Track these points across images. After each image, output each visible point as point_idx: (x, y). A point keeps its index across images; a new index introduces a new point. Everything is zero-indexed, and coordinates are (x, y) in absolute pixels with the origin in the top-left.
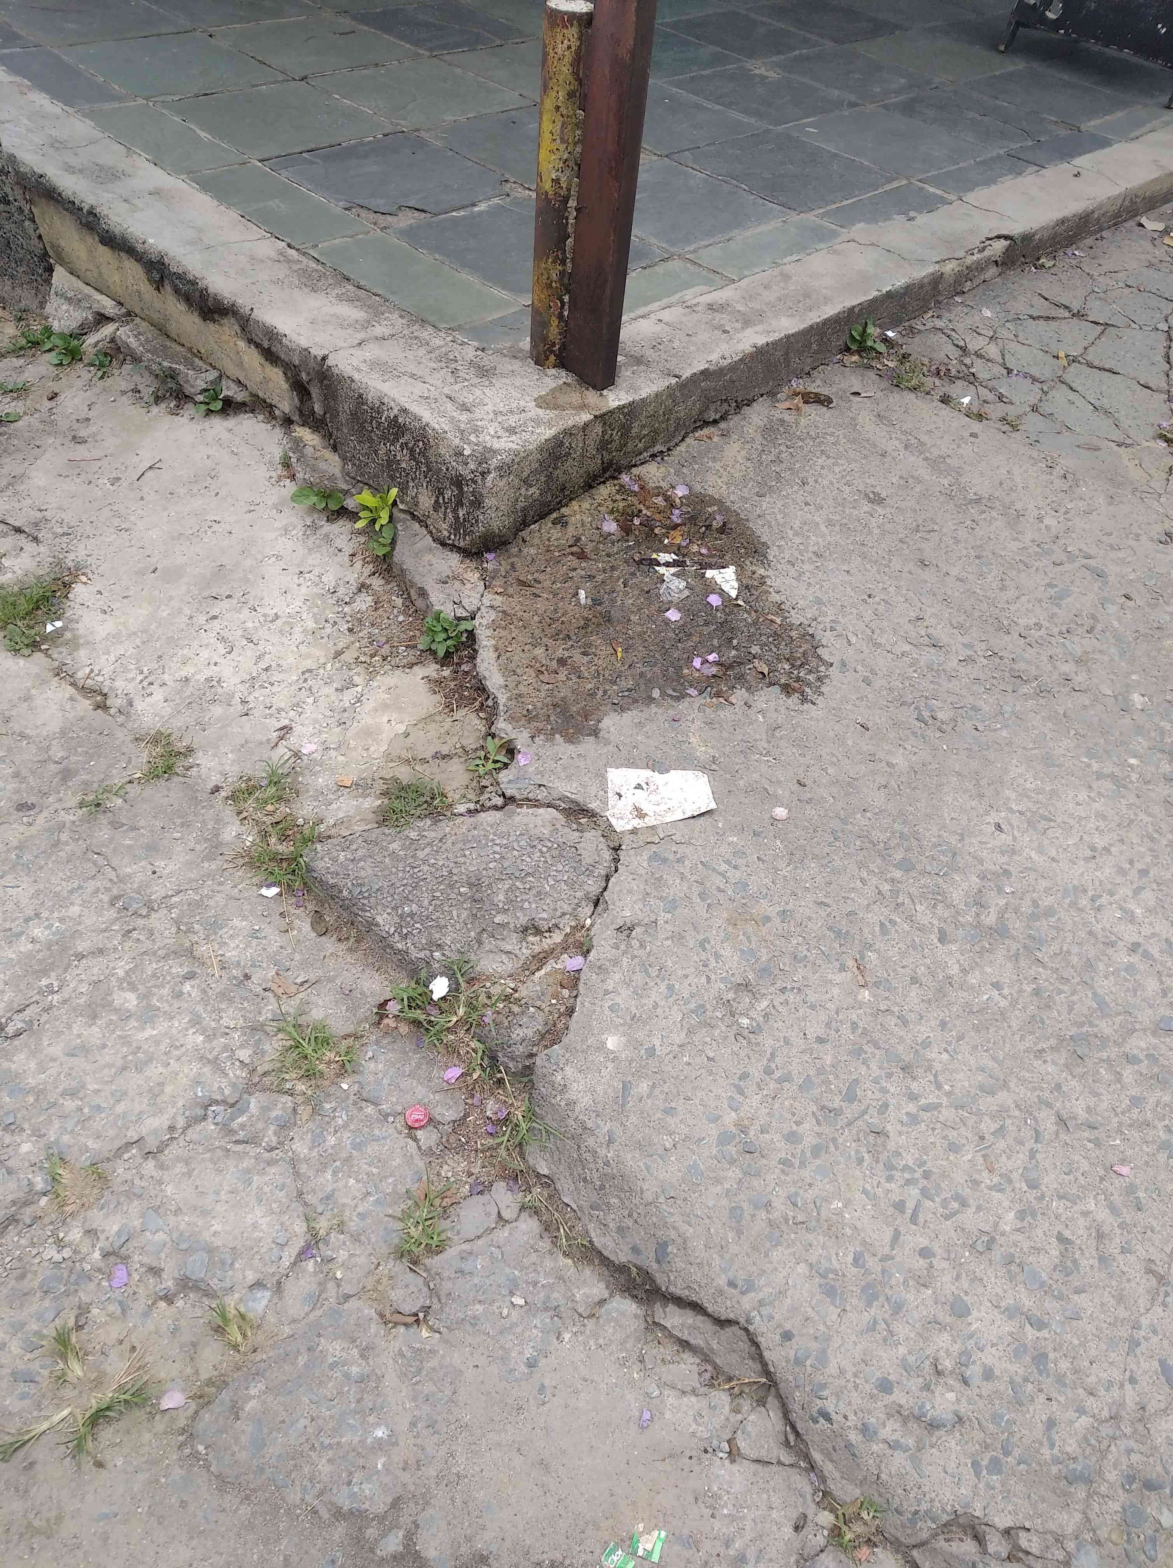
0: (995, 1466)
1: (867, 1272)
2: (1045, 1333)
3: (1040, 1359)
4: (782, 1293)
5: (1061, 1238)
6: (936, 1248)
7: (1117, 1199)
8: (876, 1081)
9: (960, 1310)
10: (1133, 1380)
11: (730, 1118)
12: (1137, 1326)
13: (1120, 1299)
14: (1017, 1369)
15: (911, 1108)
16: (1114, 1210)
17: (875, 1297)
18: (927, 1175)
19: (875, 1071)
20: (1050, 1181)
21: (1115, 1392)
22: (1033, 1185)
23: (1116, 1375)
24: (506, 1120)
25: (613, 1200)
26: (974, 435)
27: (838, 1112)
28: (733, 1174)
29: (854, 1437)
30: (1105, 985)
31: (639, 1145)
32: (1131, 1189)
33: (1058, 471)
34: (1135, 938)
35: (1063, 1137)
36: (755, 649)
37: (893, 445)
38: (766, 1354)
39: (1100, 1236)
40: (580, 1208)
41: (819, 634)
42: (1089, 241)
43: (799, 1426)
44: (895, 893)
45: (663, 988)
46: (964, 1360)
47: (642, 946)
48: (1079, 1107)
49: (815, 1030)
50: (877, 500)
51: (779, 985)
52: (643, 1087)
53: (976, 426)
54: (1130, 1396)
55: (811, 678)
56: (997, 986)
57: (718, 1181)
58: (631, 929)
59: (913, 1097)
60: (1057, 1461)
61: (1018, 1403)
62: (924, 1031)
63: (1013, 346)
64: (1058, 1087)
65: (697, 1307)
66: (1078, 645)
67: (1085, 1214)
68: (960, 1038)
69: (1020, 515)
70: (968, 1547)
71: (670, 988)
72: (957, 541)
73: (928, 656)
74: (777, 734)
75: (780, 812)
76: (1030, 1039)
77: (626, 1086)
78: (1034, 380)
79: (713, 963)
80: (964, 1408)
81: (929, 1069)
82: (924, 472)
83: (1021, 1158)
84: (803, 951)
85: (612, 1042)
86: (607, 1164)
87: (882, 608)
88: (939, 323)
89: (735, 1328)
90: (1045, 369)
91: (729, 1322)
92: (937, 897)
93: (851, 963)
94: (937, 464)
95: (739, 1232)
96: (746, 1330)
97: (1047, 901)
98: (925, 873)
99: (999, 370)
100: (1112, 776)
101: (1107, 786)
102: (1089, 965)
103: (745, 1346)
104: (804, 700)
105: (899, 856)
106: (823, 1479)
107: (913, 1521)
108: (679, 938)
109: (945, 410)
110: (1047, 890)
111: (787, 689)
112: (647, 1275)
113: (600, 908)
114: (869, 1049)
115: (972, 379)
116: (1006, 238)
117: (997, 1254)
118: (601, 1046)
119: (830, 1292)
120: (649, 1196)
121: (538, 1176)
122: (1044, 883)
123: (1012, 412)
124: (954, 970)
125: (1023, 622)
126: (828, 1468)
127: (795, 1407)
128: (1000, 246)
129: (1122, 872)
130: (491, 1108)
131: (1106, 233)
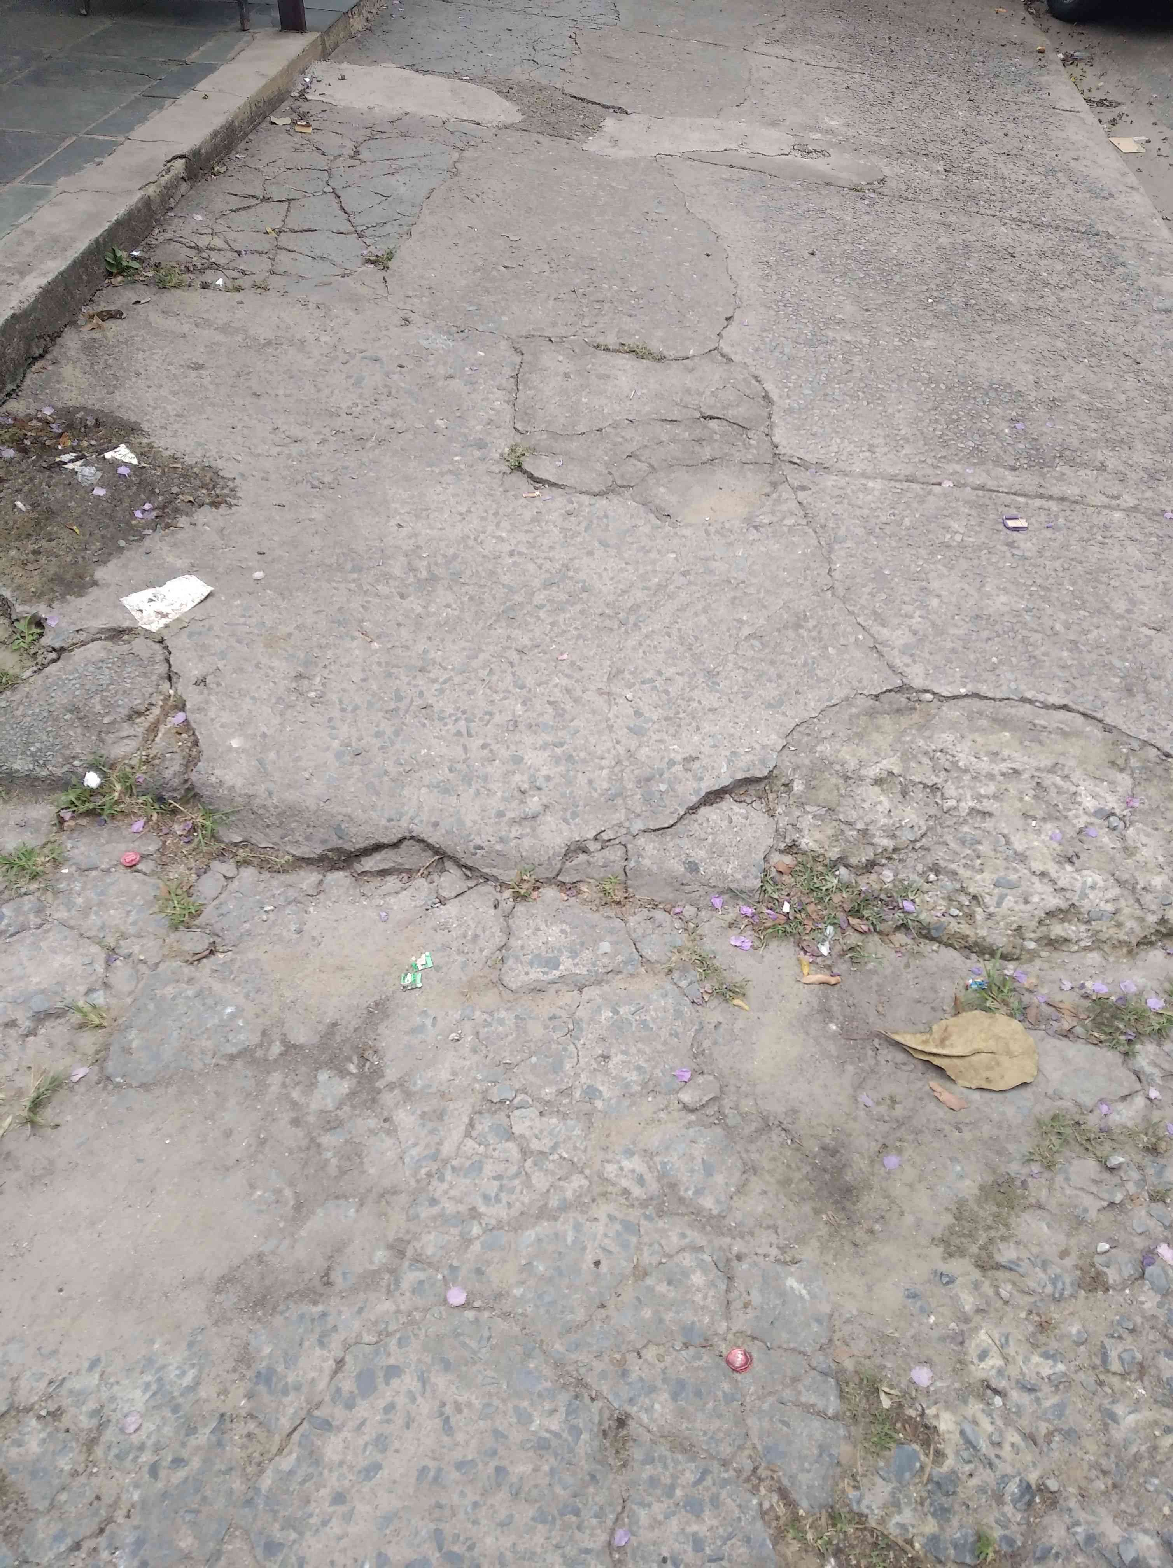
0: (574, 815)
1: (460, 771)
2: (566, 747)
3: (570, 758)
4: (420, 807)
5: (549, 703)
6: (489, 741)
7: (567, 671)
8: (409, 684)
9: (518, 760)
10: (618, 742)
11: (336, 744)
12: (608, 720)
13: (594, 712)
14: (562, 768)
15: (436, 686)
16: (568, 676)
17: (471, 780)
18: (464, 712)
19: (405, 679)
20: (530, 681)
21: (613, 752)
22: (522, 687)
23: (609, 744)
24: (194, 829)
25: (293, 825)
26: (241, 302)
27: (396, 710)
28: (356, 769)
29: (498, 847)
30: (506, 579)
31: (289, 786)
32: (573, 663)
33: (311, 306)
34: (510, 548)
35: (525, 658)
36: (175, 490)
37: (186, 328)
38: (430, 841)
39: (568, 691)
40: (275, 844)
41: (214, 465)
42: (242, 145)
43: (469, 864)
44: (360, 586)
45: (247, 699)
46: (533, 781)
47: (219, 685)
48: (525, 641)
49: (357, 676)
50: (198, 367)
51: (321, 665)
52: (272, 755)
53: (238, 296)
54: (621, 749)
55: (226, 491)
56: (448, 606)
57: (349, 777)
58: (204, 681)
59: (434, 681)
60: (602, 795)
61: (570, 783)
62: (420, 647)
63: (231, 235)
64: (509, 637)
65: (378, 847)
66: (387, 405)
67: (556, 685)
68: (443, 640)
69: (303, 342)
70: (583, 857)
71: (253, 698)
72: (271, 373)
73: (295, 449)
74: (226, 532)
75: (258, 575)
76: (481, 624)
77: (261, 762)
78: (260, 253)
79: (271, 673)
80: (545, 801)
81: (434, 663)
82: (220, 337)
83: (510, 678)
84: (324, 641)
85: (235, 743)
86: (276, 807)
87: (246, 431)
88: (169, 235)
89: (406, 843)
90: (264, 244)
91: (400, 841)
92: (387, 577)
93: (357, 634)
94: (225, 329)
95: (378, 794)
96: (412, 838)
97: (451, 551)
98: (370, 569)
99: (231, 255)
100: (450, 471)
101: (449, 478)
102: (492, 573)
103: (417, 847)
104: (230, 506)
105: (349, 566)
106: (496, 879)
107: (550, 864)
108: (240, 670)
109: (209, 293)
110: (447, 546)
111: (215, 505)
112: (338, 850)
113: (174, 679)
114: (394, 670)
115: (215, 267)
116: (181, 157)
117: (522, 727)
118: (230, 748)
119: (446, 791)
120: (313, 807)
121: (236, 845)
122: (443, 544)
123: (258, 279)
124: (419, 609)
125: (344, 405)
126: (495, 872)
127: (460, 855)
128: (180, 164)
129: (483, 519)
130: (178, 829)
131: (250, 136)
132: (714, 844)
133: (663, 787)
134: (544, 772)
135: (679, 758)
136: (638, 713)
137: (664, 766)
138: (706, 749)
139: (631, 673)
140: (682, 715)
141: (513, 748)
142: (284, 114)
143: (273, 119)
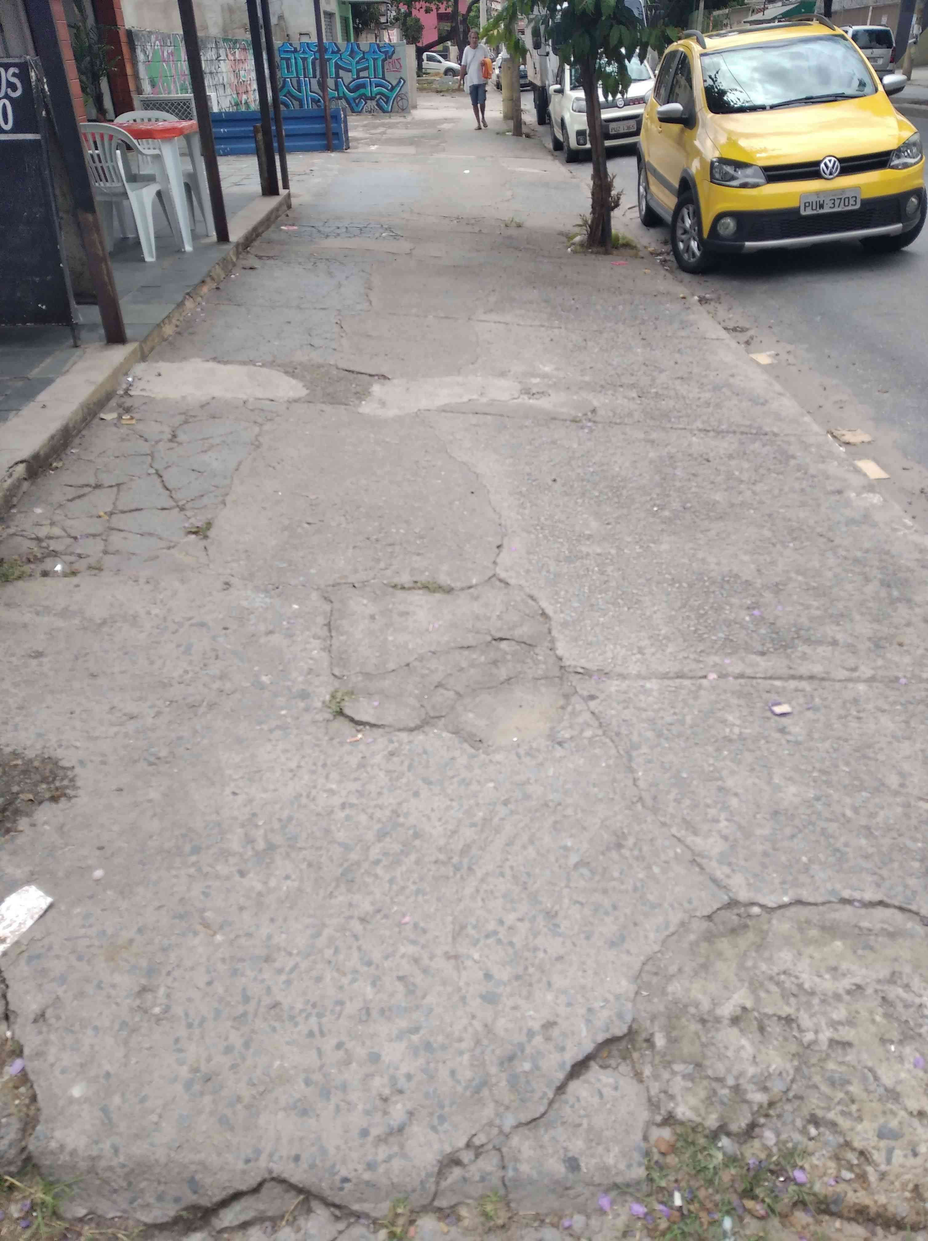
0: (442, 1119)
1: (317, 1083)
2: (422, 1032)
3: (428, 1046)
4: (278, 1139)
5: (400, 978)
6: (343, 1038)
7: (412, 936)
8: (255, 979)
9: (375, 1058)
10: (473, 1017)
11: (184, 1071)
13: (444, 983)
14: (421, 1061)
15: (283, 977)
16: (414, 942)
17: (329, 1092)
18: (314, 1005)
19: (251, 975)
20: (376, 956)
21: (470, 1030)
22: (369, 964)
23: (465, 1021)
24: (33, 1208)
25: (143, 1184)
26: (77, 586)
27: (245, 1014)
28: (207, 1100)
29: (367, 1176)
30: (341, 836)
31: (137, 1136)
32: (416, 926)
33: (142, 581)
34: (342, 800)
35: (369, 927)
36: (15, 789)
37: (27, 617)
38: (293, 1180)
39: (416, 961)
40: (124, 1211)
41: (53, 754)
42: (77, 441)
43: (337, 1201)
44: (199, 870)
45: (90, 1032)
46: (393, 1080)
47: (58, 1018)
48: (366, 906)
49: (201, 979)
50: (39, 655)
51: (164, 972)
52: (117, 1100)
53: (75, 580)
54: (478, 1025)
55: (66, 782)
56: (287, 877)
57: (200, 1112)
58: (43, 1015)
59: (280, 971)
60: (466, 1088)
61: (432, 1078)
62: (264, 931)
63: (69, 523)
64: (350, 905)
65: (237, 1196)
66: (215, 669)
67: (403, 956)
68: (285, 920)
69: (135, 617)
70: (457, 1172)
71: (96, 1028)
72: (106, 652)
73: (131, 727)
74: (65, 829)
75: (98, 873)
76: (322, 892)
77: (105, 1110)
78: (94, 536)
79: (113, 992)
80: (409, 1106)
81: (279, 949)
82: (60, 623)
83: (355, 955)
84: (166, 942)
85: (77, 1092)
86: (123, 1166)
87: (84, 716)
88: (12, 530)
89: (267, 1185)
90: (97, 527)
91: (260, 1185)
92: (225, 854)
93: (199, 928)
94: (65, 613)
95: (232, 1129)
96: (273, 1179)
97: (285, 814)
98: (208, 847)
99: (69, 541)
100: (278, 727)
101: (278, 733)
102: (327, 831)
103: (278, 1189)
104: (69, 798)
105: (187, 848)
106: (367, 1216)
107: (423, 1188)
108: (81, 995)
109: (48, 581)
110: (282, 809)
111: (54, 799)
112: (194, 1208)
113: (12, 1018)
114: (239, 966)
115: (55, 554)
116: (22, 462)
117: (375, 1014)
118: (71, 1101)
119: (304, 1113)
120: (163, 1160)
121: (81, 1220)
122: (277, 806)
123: (92, 561)
124: (259, 887)
125: (175, 674)
126: (366, 1207)
127: (328, 1193)
128: (21, 468)
129: (313, 772)
130: (15, 1211)
131: (84, 433)
132: (590, 1129)
133: (527, 1066)
134: (404, 1069)
135: (536, 1026)
136: (488, 976)
137: (523, 1038)
138: (562, 1010)
139: (475, 927)
140: (531, 970)
141: (368, 1043)
142: (111, 411)
143: (103, 416)
